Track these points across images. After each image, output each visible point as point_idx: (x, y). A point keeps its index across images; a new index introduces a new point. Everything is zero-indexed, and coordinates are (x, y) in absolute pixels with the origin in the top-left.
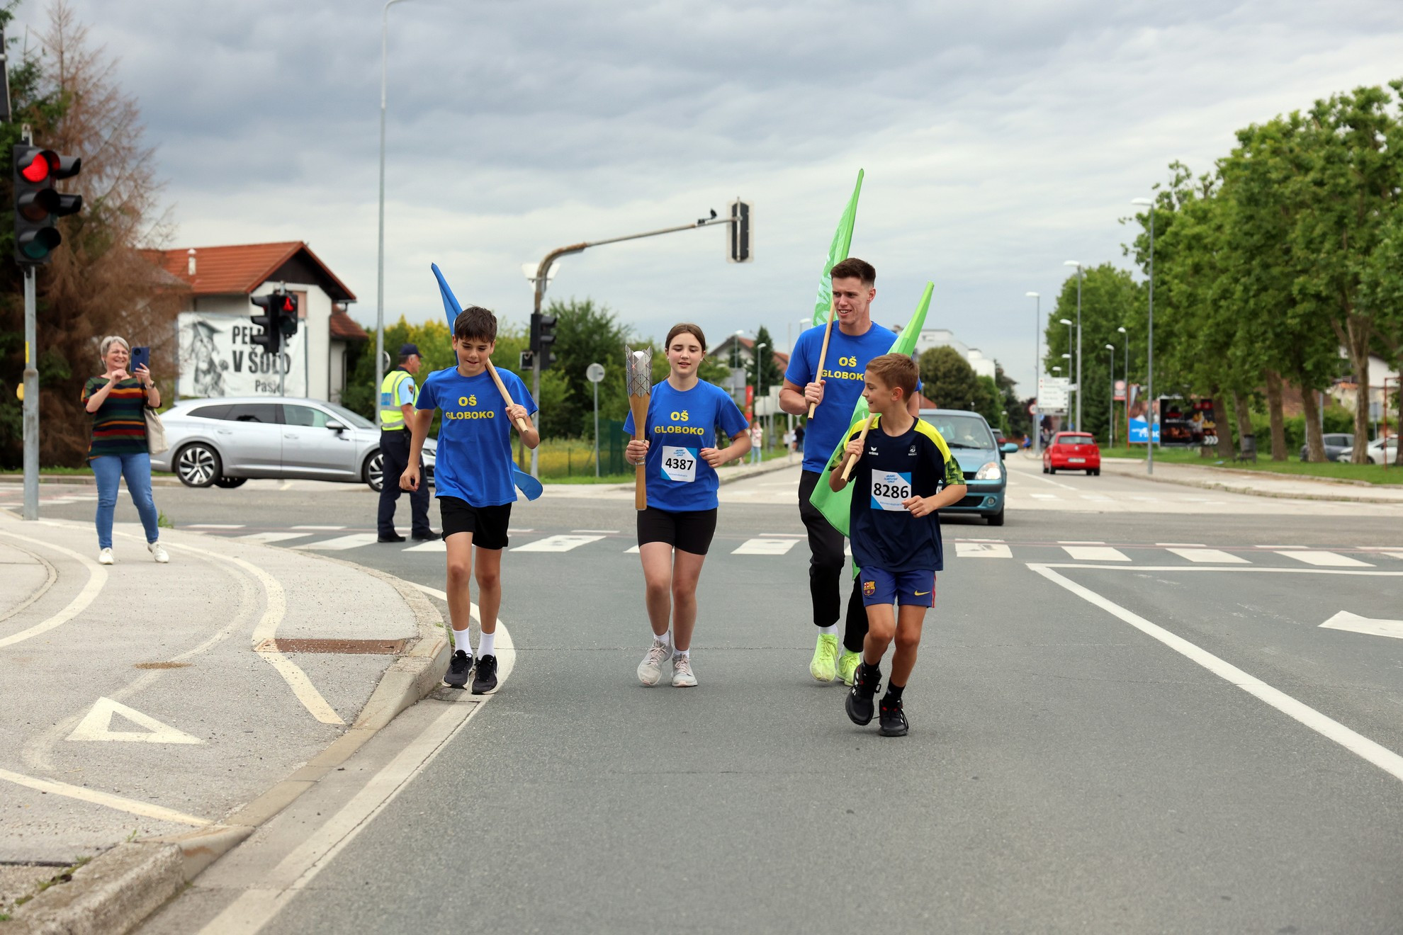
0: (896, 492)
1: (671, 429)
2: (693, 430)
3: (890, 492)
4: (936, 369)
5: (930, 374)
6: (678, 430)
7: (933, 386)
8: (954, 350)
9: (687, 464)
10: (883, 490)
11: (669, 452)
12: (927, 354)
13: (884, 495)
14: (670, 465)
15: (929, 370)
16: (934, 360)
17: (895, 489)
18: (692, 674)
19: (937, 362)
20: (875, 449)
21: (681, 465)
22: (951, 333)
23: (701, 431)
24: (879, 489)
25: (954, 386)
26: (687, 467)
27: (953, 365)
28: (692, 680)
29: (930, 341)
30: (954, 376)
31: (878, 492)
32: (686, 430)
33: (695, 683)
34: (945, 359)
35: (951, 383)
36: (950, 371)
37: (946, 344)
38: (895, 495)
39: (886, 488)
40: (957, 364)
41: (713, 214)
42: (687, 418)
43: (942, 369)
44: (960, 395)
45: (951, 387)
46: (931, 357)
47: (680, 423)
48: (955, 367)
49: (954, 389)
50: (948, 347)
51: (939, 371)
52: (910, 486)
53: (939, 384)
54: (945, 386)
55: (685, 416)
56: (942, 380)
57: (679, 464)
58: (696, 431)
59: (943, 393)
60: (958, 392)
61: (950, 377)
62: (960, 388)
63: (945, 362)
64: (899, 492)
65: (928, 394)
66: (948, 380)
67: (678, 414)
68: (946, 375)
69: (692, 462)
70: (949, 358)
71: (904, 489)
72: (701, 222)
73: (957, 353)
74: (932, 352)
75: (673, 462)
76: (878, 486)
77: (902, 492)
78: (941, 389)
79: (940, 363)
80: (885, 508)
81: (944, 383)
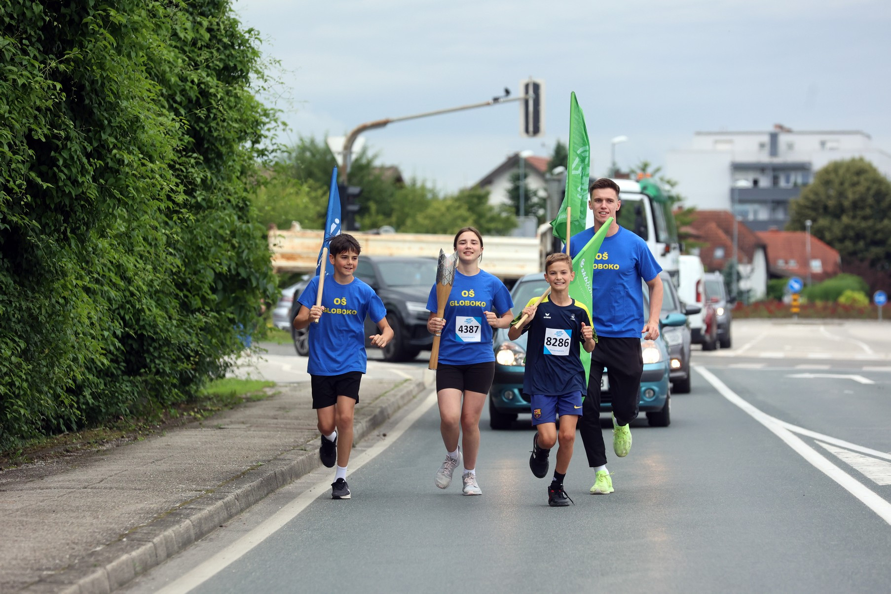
0: (561, 343)
1: (462, 303)
2: (478, 304)
3: (557, 344)
4: (841, 194)
5: (831, 203)
6: (467, 303)
7: (836, 222)
8: (870, 165)
9: (475, 329)
10: (553, 341)
11: (461, 321)
12: (826, 171)
13: (553, 345)
14: (462, 331)
15: (829, 197)
16: (837, 181)
17: (561, 341)
18: (477, 486)
19: (842, 184)
20: (548, 315)
21: (471, 330)
22: (868, 137)
23: (484, 304)
24: (549, 341)
25: (870, 223)
26: (474, 331)
27: (869, 189)
28: (478, 491)
29: (832, 149)
30: (871, 207)
31: (549, 343)
32: (473, 303)
33: (480, 493)
34: (855, 179)
35: (865, 218)
36: (863, 199)
37: (857, 156)
38: (561, 344)
39: (555, 340)
40: (875, 187)
41: (507, 92)
42: (473, 295)
43: (851, 195)
44: (879, 236)
45: (864, 224)
46: (832, 176)
47: (468, 298)
48: (872, 192)
49: (869, 228)
50: (861, 159)
51: (846, 198)
52: (570, 339)
53: (845, 219)
54: (855, 223)
55: (472, 293)
56: (851, 214)
57: (469, 329)
58: (480, 304)
59: (851, 233)
60: (876, 232)
61: (863, 208)
62: (879, 226)
63: (854, 185)
64: (563, 343)
65: (828, 235)
66: (860, 213)
67: (467, 292)
68: (855, 205)
69: (478, 327)
70: (862, 178)
71: (567, 341)
72: (496, 100)
73: (874, 170)
74: (835, 168)
75: (464, 328)
76: (549, 339)
77: (565, 343)
78: (847, 227)
79: (846, 185)
80: (553, 353)
81: (854, 217)
